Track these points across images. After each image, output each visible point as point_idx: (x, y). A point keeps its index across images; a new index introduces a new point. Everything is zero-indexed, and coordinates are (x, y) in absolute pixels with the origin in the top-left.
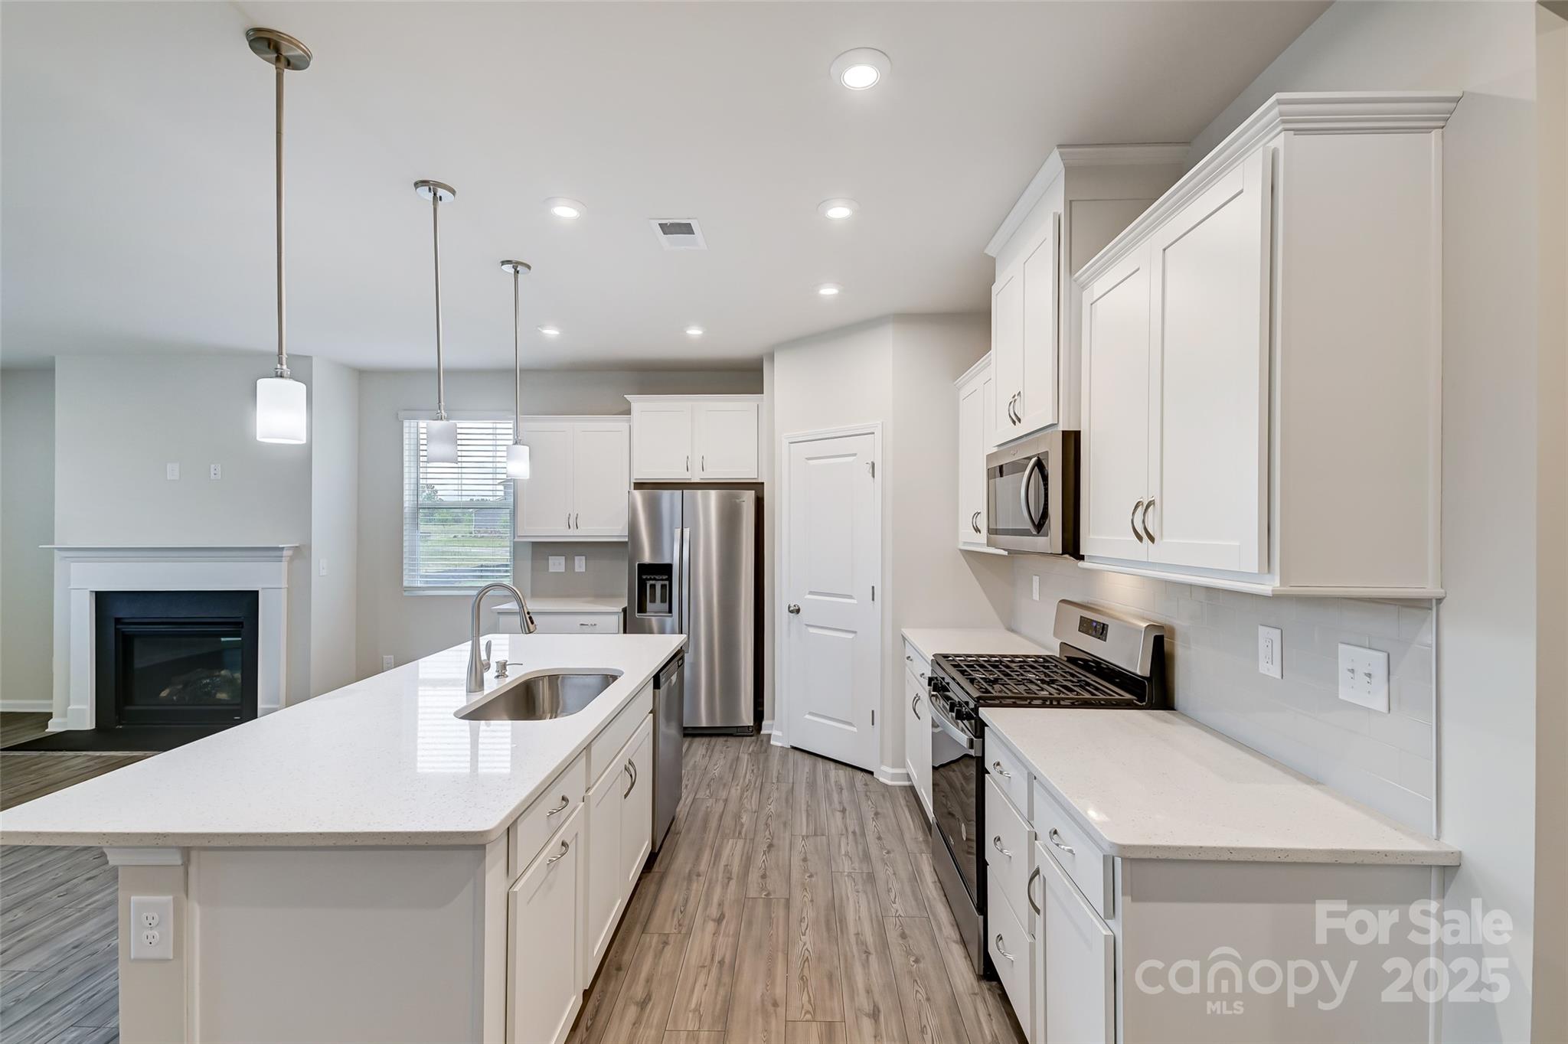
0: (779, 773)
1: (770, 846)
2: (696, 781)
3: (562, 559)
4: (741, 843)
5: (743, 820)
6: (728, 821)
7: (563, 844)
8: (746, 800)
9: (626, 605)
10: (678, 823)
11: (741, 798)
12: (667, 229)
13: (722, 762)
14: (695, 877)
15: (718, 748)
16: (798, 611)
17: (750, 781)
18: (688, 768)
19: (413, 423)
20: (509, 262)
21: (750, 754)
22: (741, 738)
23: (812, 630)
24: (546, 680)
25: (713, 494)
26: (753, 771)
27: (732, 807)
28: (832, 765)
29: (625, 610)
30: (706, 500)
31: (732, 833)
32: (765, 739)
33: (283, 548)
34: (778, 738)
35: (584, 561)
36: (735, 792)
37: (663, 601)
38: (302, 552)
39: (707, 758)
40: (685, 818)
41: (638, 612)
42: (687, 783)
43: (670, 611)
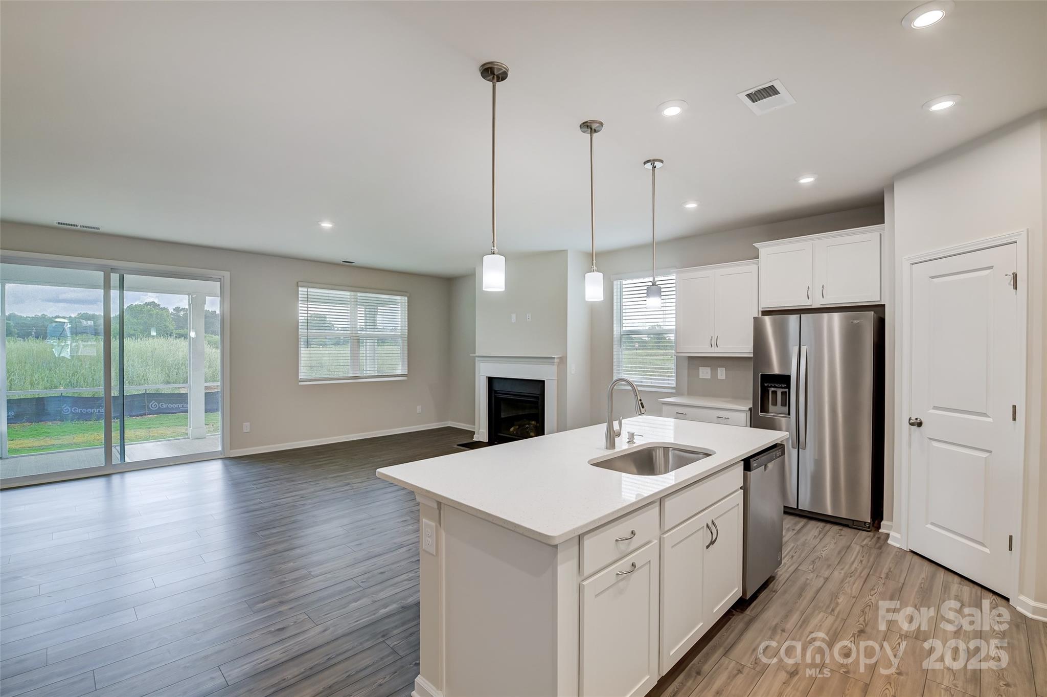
0: (890, 571)
1: (862, 632)
2: (803, 555)
3: (708, 370)
4: (831, 619)
5: (840, 601)
6: (824, 596)
7: (633, 565)
8: (847, 584)
9: (751, 406)
10: (777, 584)
11: (842, 581)
12: (755, 97)
13: (832, 546)
14: (779, 631)
15: (830, 533)
16: (920, 424)
17: (856, 569)
18: (798, 543)
19: (619, 282)
20: (648, 161)
21: (863, 547)
22: (856, 531)
23: (935, 444)
24: (661, 450)
25: (836, 317)
26: (861, 561)
27: (831, 586)
28: (957, 579)
29: (750, 409)
30: (830, 322)
31: (825, 607)
32: (882, 537)
33: (554, 358)
34: (896, 539)
35: (724, 371)
36: (838, 575)
37: (784, 404)
38: (563, 360)
39: (818, 540)
40: (784, 582)
41: (761, 412)
42: (794, 554)
43: (789, 414)
